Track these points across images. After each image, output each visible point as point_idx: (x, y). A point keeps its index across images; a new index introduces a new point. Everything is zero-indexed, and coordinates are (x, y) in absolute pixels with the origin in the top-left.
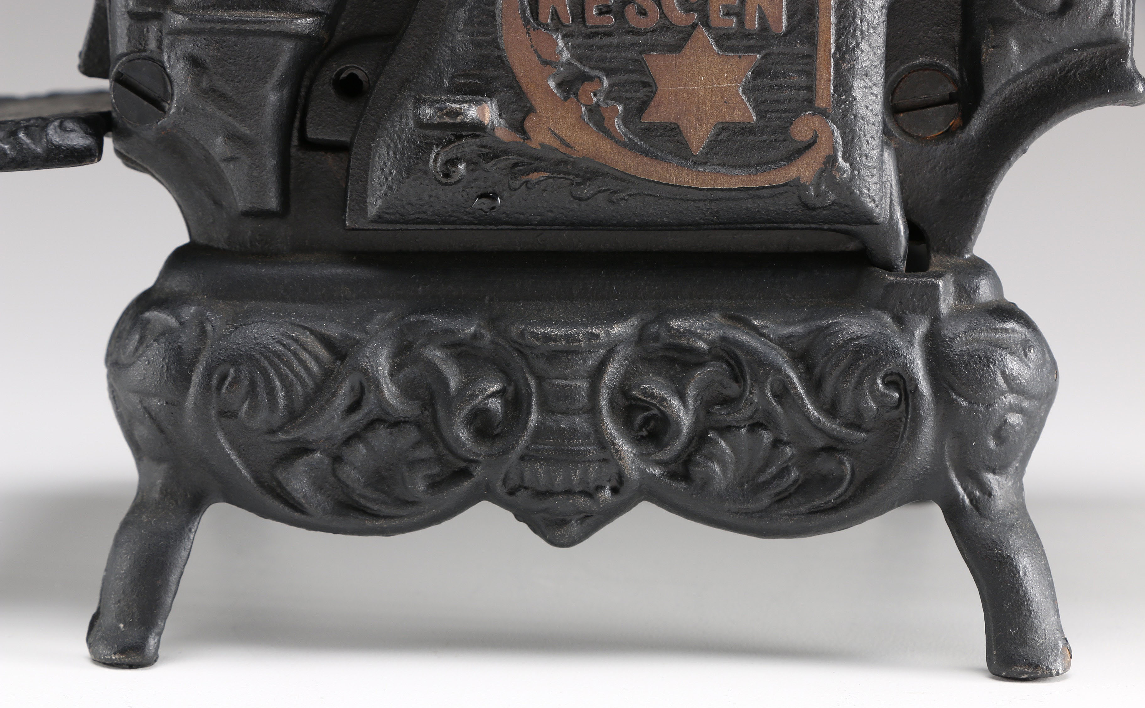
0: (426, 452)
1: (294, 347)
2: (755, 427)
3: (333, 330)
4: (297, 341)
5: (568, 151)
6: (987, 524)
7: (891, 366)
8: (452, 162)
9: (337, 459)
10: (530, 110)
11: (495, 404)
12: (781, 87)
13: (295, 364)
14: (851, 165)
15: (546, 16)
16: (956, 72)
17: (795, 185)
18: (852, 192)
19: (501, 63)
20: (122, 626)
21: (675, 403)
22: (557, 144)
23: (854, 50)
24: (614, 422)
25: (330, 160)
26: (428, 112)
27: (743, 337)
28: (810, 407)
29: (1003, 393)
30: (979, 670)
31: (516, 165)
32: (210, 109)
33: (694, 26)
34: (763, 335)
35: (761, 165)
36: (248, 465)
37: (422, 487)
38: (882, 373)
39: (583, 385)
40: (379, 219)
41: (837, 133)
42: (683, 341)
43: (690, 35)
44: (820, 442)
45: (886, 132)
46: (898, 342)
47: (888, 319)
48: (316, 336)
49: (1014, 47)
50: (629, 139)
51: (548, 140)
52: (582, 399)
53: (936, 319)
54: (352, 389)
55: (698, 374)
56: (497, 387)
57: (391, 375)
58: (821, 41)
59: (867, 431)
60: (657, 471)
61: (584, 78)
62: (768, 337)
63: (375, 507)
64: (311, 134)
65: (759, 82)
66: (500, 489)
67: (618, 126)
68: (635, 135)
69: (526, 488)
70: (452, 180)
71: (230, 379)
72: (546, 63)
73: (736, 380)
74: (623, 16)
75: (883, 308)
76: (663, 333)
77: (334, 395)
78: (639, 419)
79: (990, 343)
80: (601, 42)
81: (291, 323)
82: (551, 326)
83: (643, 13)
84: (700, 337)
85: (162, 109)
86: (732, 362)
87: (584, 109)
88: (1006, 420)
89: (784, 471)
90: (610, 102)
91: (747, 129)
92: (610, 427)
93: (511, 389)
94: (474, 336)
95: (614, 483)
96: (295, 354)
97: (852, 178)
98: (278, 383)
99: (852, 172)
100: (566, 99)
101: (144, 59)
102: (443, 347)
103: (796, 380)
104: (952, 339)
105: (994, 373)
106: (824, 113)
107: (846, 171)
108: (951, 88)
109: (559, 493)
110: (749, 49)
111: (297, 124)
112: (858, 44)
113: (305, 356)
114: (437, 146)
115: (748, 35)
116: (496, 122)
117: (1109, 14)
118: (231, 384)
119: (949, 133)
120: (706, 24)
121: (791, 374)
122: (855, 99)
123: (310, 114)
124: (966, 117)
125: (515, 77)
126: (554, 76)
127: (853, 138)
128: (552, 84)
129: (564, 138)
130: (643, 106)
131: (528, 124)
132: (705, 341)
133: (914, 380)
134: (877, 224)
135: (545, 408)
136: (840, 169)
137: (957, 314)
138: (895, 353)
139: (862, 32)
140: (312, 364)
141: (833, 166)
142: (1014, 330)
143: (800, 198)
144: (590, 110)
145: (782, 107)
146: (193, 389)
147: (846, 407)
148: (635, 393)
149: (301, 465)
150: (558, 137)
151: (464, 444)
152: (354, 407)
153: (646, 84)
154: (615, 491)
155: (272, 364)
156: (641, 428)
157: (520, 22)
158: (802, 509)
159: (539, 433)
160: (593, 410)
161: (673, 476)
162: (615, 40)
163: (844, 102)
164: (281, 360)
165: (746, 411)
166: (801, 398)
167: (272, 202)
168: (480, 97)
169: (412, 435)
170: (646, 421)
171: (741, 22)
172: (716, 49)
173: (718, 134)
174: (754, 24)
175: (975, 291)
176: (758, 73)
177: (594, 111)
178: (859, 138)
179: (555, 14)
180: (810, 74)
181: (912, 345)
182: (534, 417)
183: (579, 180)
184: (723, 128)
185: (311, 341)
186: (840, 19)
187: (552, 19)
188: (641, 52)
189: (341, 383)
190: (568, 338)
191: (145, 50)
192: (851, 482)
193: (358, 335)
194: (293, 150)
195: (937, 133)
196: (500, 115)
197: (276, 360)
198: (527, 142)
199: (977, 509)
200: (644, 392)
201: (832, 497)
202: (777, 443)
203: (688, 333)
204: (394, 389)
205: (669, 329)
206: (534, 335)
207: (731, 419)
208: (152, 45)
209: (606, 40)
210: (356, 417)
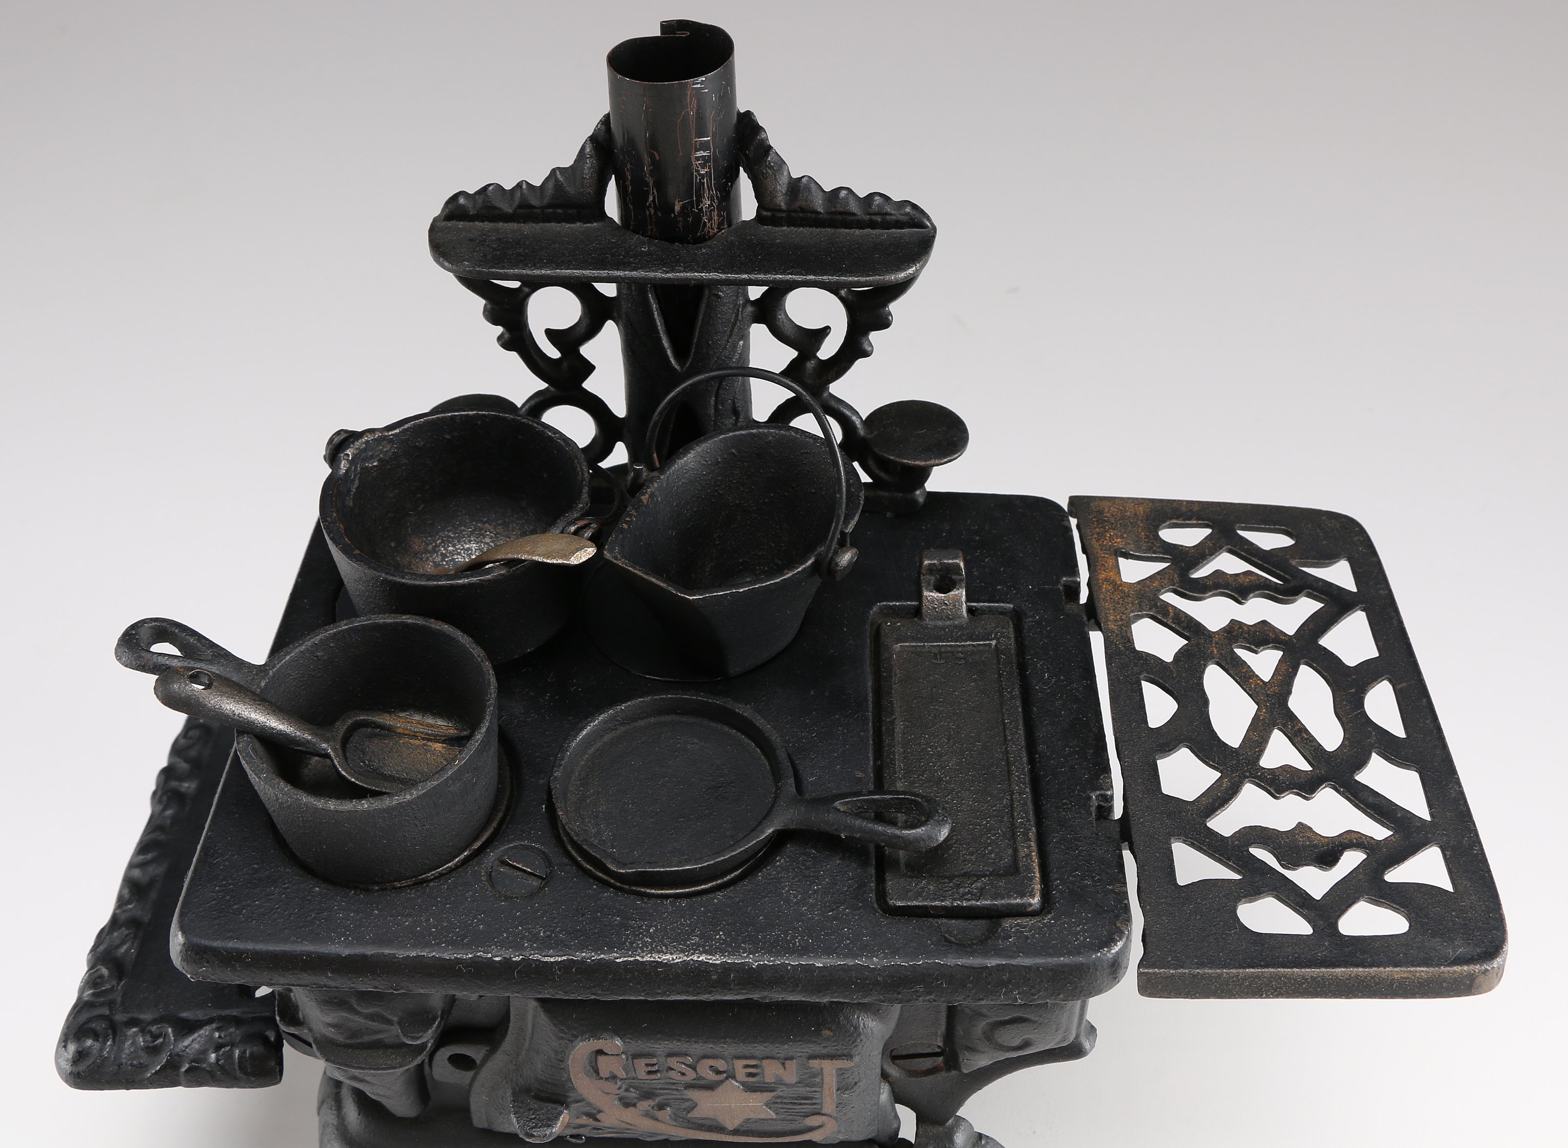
5: (633, 1127)
10: (599, 1112)
15: (605, 1075)
17: (808, 1141)
33: (724, 1080)
43: (721, 1083)
50: (677, 1124)
51: (617, 1124)
58: (825, 1086)
65: (778, 1103)
67: (667, 1120)
68: (682, 1122)
83: (682, 1074)
87: (641, 1113)
91: (767, 1120)
100: (627, 1109)
106: (830, 1116)
108: (937, 1050)
110: (769, 1091)
120: (734, 1080)
126: (614, 1100)
128: (615, 1103)
129: (628, 1122)
130: (687, 1112)
139: (860, 1075)
144: (645, 1113)
145: (796, 1111)
150: (624, 1122)
153: (688, 1102)
162: (662, 1081)
172: (742, 1091)
173: (747, 1123)
174: (769, 1080)
177: (649, 1114)
179: (612, 1074)
180: (816, 1100)
184: (751, 1120)
187: (610, 1076)
188: (684, 1090)
195: (924, 1071)
198: (601, 1123)
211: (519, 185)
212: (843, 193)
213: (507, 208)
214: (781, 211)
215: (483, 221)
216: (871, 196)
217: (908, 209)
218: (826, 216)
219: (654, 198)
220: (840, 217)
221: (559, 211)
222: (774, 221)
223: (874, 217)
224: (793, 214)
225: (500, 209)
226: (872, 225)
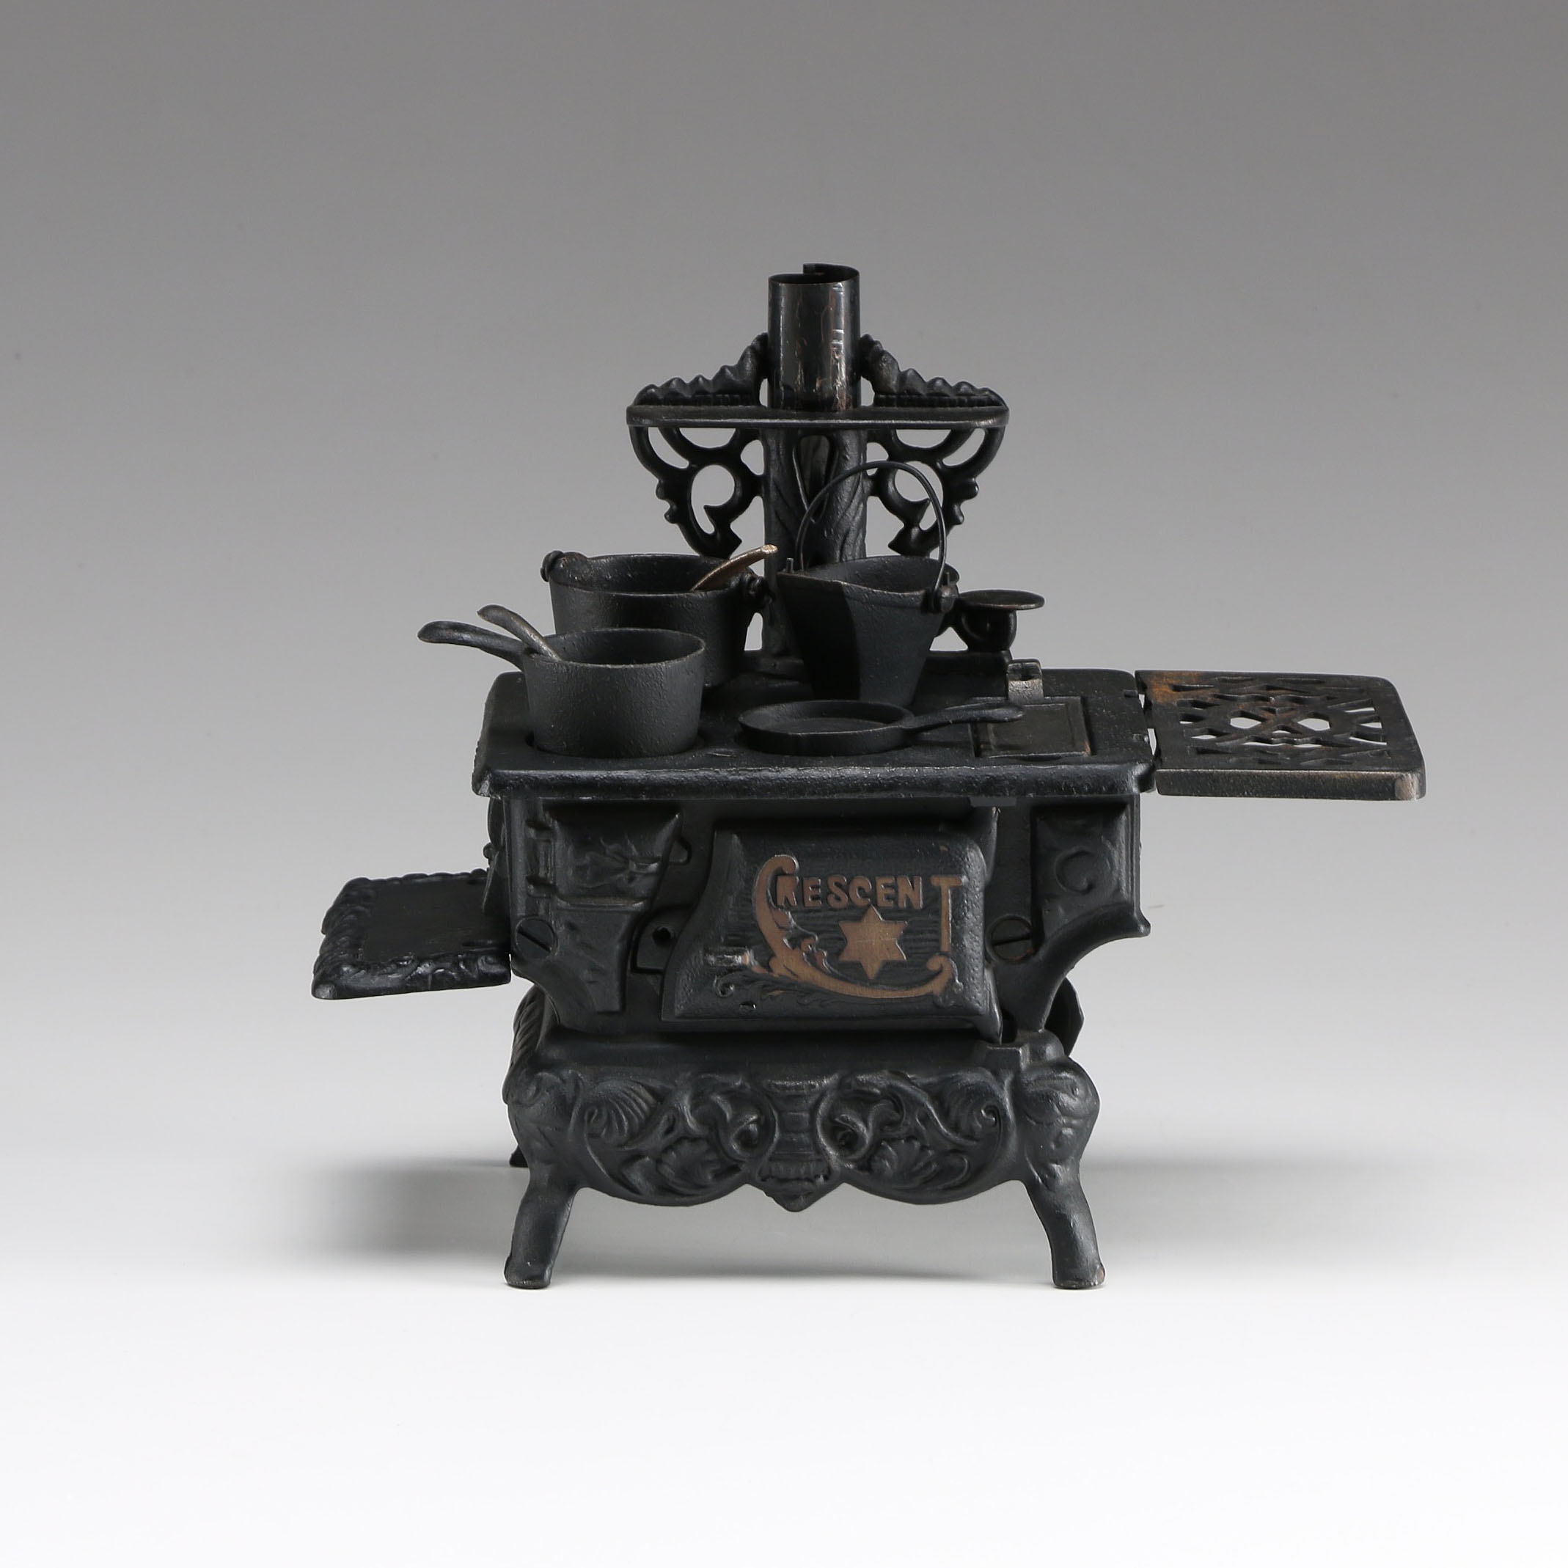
0: (712, 1156)
1: (633, 1095)
2: (910, 1138)
3: (656, 1084)
4: (634, 1091)
5: (796, 979)
6: (1052, 1195)
7: (990, 1102)
8: (727, 985)
9: (659, 1161)
10: (772, 955)
11: (753, 1127)
12: (921, 940)
13: (634, 1105)
14: (963, 983)
15: (781, 901)
16: (1029, 922)
17: (930, 996)
18: (964, 999)
19: (756, 927)
20: (529, 1263)
21: (861, 1125)
22: (789, 975)
23: (963, 918)
24: (825, 1137)
25: (650, 980)
26: (712, 959)
27: (902, 1085)
28: (942, 1127)
29: (1058, 1117)
30: (1048, 1284)
31: (765, 986)
32: (582, 953)
33: (869, 906)
34: (913, 1084)
35: (910, 986)
36: (604, 1165)
37: (710, 1177)
38: (985, 1106)
39: (806, 1115)
40: (683, 1016)
41: (954, 966)
42: (865, 1089)
43: (866, 910)
44: (949, 1147)
45: (986, 957)
46: (995, 1087)
47: (989, 1073)
48: (645, 1088)
49: (1061, 911)
50: (831, 970)
51: (784, 972)
52: (806, 1125)
53: (1018, 1071)
54: (668, 1119)
55: (876, 1108)
56: (754, 1117)
57: (691, 1111)
58: (943, 913)
59: (977, 1140)
60: (851, 1166)
61: (805, 936)
62: (917, 1086)
63: (681, 1189)
64: (640, 965)
65: (908, 937)
66: (757, 1178)
67: (825, 964)
68: (835, 968)
69: (773, 1177)
70: (726, 996)
71: (596, 1114)
72: (781, 928)
73: (898, 1111)
74: (827, 899)
75: (985, 1066)
76: (853, 1083)
77: (658, 1123)
78: (840, 1135)
79: (1051, 1086)
80: (814, 915)
81: (631, 1080)
82: (786, 1080)
83: (838, 899)
84: (876, 1086)
85: (548, 950)
86: (894, 1100)
87: (804, 954)
88: (1061, 1133)
89: (928, 1165)
90: (820, 949)
91: (900, 964)
92: (823, 1140)
93: (763, 1118)
94: (742, 1087)
95: (826, 1173)
96: (635, 1100)
97: (964, 991)
98: (624, 1117)
99: (965, 987)
100: (793, 949)
101: (537, 920)
102: (722, 1094)
103: (933, 1111)
104: (1027, 1085)
105: (1052, 1105)
106: (945, 955)
107: (961, 988)
108: (1027, 930)
109: (793, 1180)
110: (902, 919)
111: (630, 957)
112: (965, 914)
113: (640, 1100)
114: (718, 976)
115: (900, 911)
116: (753, 963)
117: (1118, 889)
118: (596, 1118)
119: (1026, 958)
120: (876, 905)
121: (930, 1107)
122: (964, 946)
123: (639, 954)
124: (1036, 947)
125: (763, 936)
126: (786, 936)
127: (964, 969)
128: (785, 941)
129: (793, 970)
130: (839, 952)
131: (773, 963)
132: (879, 1089)
133: (1005, 1111)
134: (980, 1015)
135: (784, 1130)
136: (957, 987)
137: (1031, 1068)
138: (992, 1094)
139: (968, 907)
140: (644, 1105)
141: (952, 984)
142: (1066, 1078)
143: (933, 1002)
144: (808, 954)
145: (921, 951)
146: (572, 1121)
147: (964, 1126)
148: (837, 1120)
149: (637, 1165)
150: (789, 970)
151: (735, 1152)
152: (669, 1130)
153: (841, 939)
154: (826, 1178)
155: (620, 1106)
156: (841, 1139)
157: (766, 904)
158: (940, 1187)
159: (779, 1142)
160: (812, 1131)
161: (861, 1168)
162: (821, 914)
163: (957, 948)
164: (625, 1103)
165: (902, 1131)
166: (937, 1121)
167: (616, 1006)
168: (743, 948)
169: (704, 1146)
170: (844, 1136)
171: (896, 903)
172: (881, 919)
173: (884, 967)
174: (903, 904)
175: (1042, 1054)
176: (907, 932)
177: (811, 956)
178: (968, 968)
179: (787, 900)
180: (937, 932)
181: (1002, 1089)
182: (777, 1135)
183: (803, 994)
184: (887, 964)
185: (643, 1091)
186: (954, 901)
187: (785, 903)
188: (838, 921)
189: (661, 1116)
190: (797, 1088)
191: (537, 915)
192: (968, 1171)
193: (670, 1087)
194: (628, 974)
195: (1018, 958)
196: (755, 958)
197: (622, 1103)
198: (771, 974)
199: (1047, 1186)
200: (842, 1119)
201: (957, 1180)
202: (923, 1148)
203: (869, 1083)
204: (692, 1119)
205: (857, 1081)
206: (776, 1086)
207: (895, 1134)
208: (542, 912)
209: (818, 914)
210: (671, 1136)
211: (697, 379)
212: (939, 383)
213: (687, 395)
214: (893, 394)
215: (668, 404)
216: (960, 385)
217: (987, 393)
218: (926, 397)
219: (801, 376)
220: (936, 398)
221: (727, 396)
222: (888, 403)
223: (962, 397)
224: (902, 396)
225: (682, 395)
226: (961, 404)
